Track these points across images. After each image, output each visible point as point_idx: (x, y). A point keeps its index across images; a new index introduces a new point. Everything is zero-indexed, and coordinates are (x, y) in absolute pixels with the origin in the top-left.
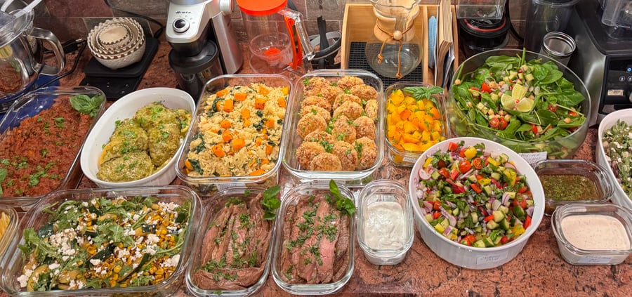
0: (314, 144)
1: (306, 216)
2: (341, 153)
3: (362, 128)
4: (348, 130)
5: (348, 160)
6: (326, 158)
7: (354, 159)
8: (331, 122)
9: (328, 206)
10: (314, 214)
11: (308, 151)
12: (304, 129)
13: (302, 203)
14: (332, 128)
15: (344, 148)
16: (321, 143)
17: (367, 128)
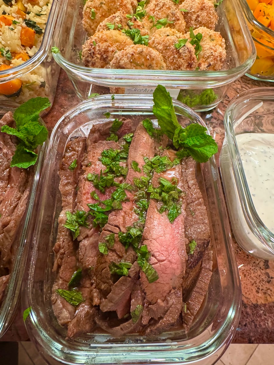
0: (114, 33)
1: (107, 160)
2: (166, 48)
3: (194, 17)
4: (173, 15)
5: (181, 61)
6: (141, 53)
7: (191, 58)
8: (139, 9)
9: (151, 140)
10: (123, 155)
11: (104, 46)
12: (94, 14)
13: (96, 135)
14: (142, 16)
15: (173, 38)
16: (127, 32)
17: (204, 14)
